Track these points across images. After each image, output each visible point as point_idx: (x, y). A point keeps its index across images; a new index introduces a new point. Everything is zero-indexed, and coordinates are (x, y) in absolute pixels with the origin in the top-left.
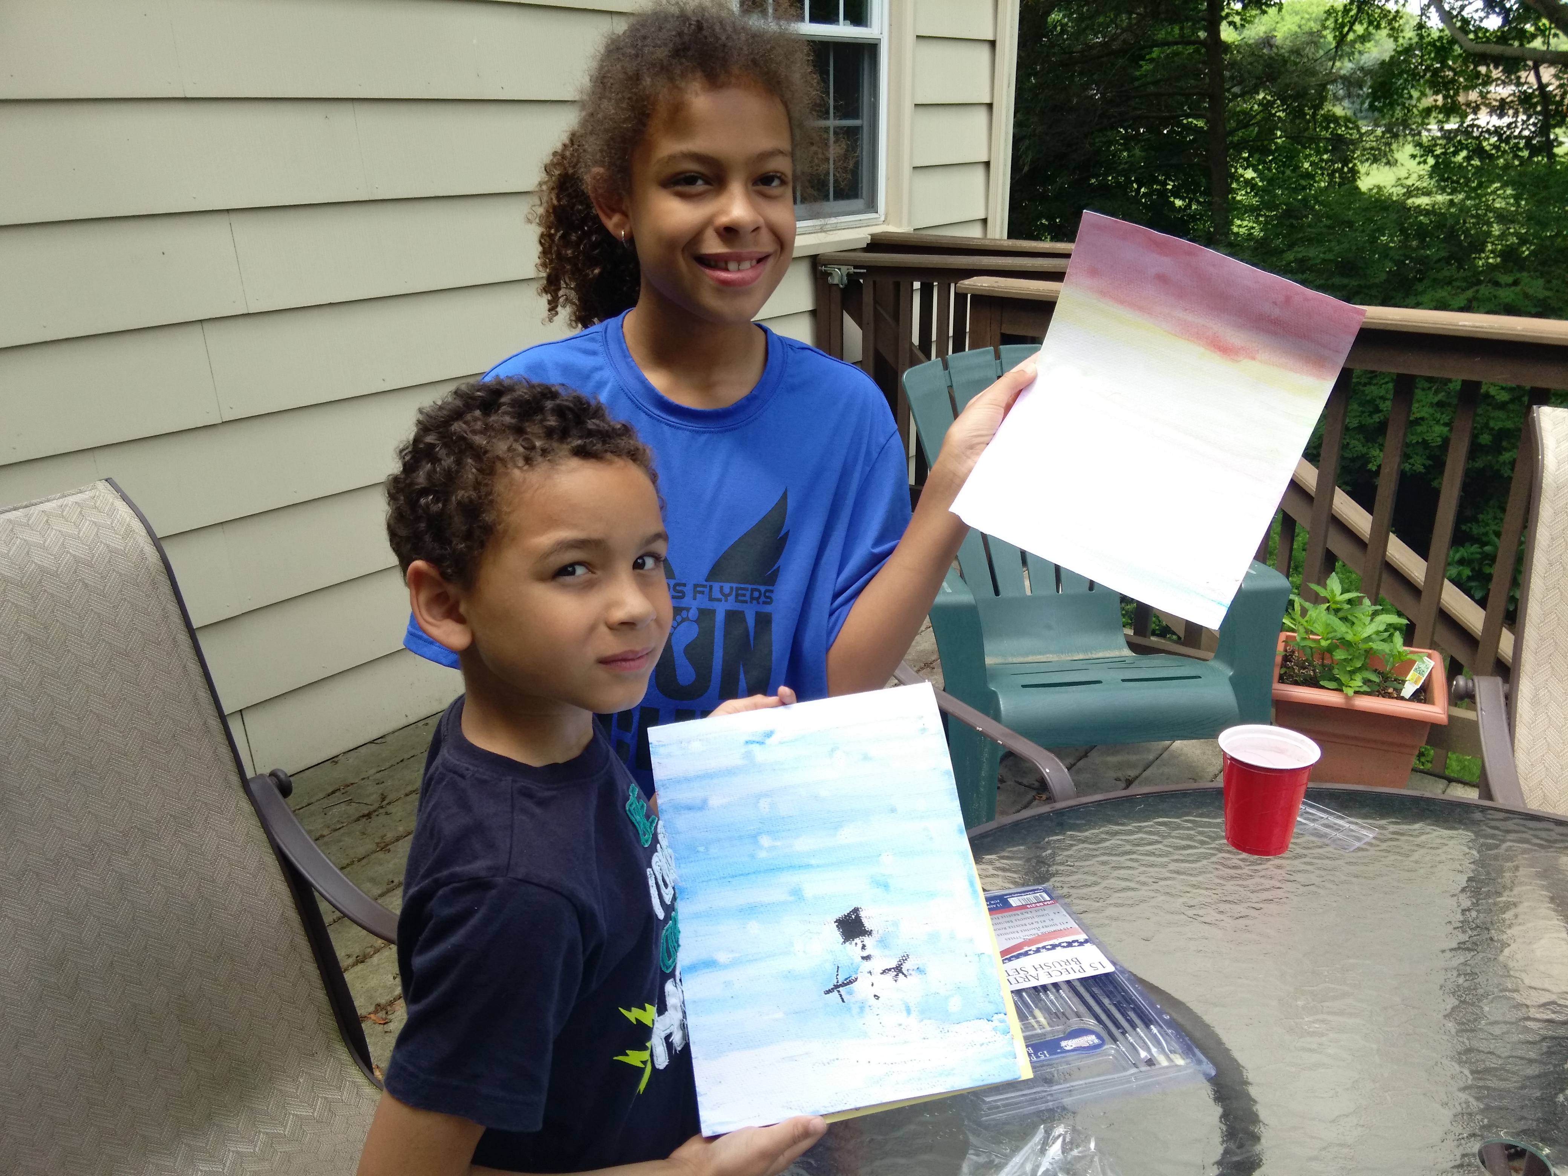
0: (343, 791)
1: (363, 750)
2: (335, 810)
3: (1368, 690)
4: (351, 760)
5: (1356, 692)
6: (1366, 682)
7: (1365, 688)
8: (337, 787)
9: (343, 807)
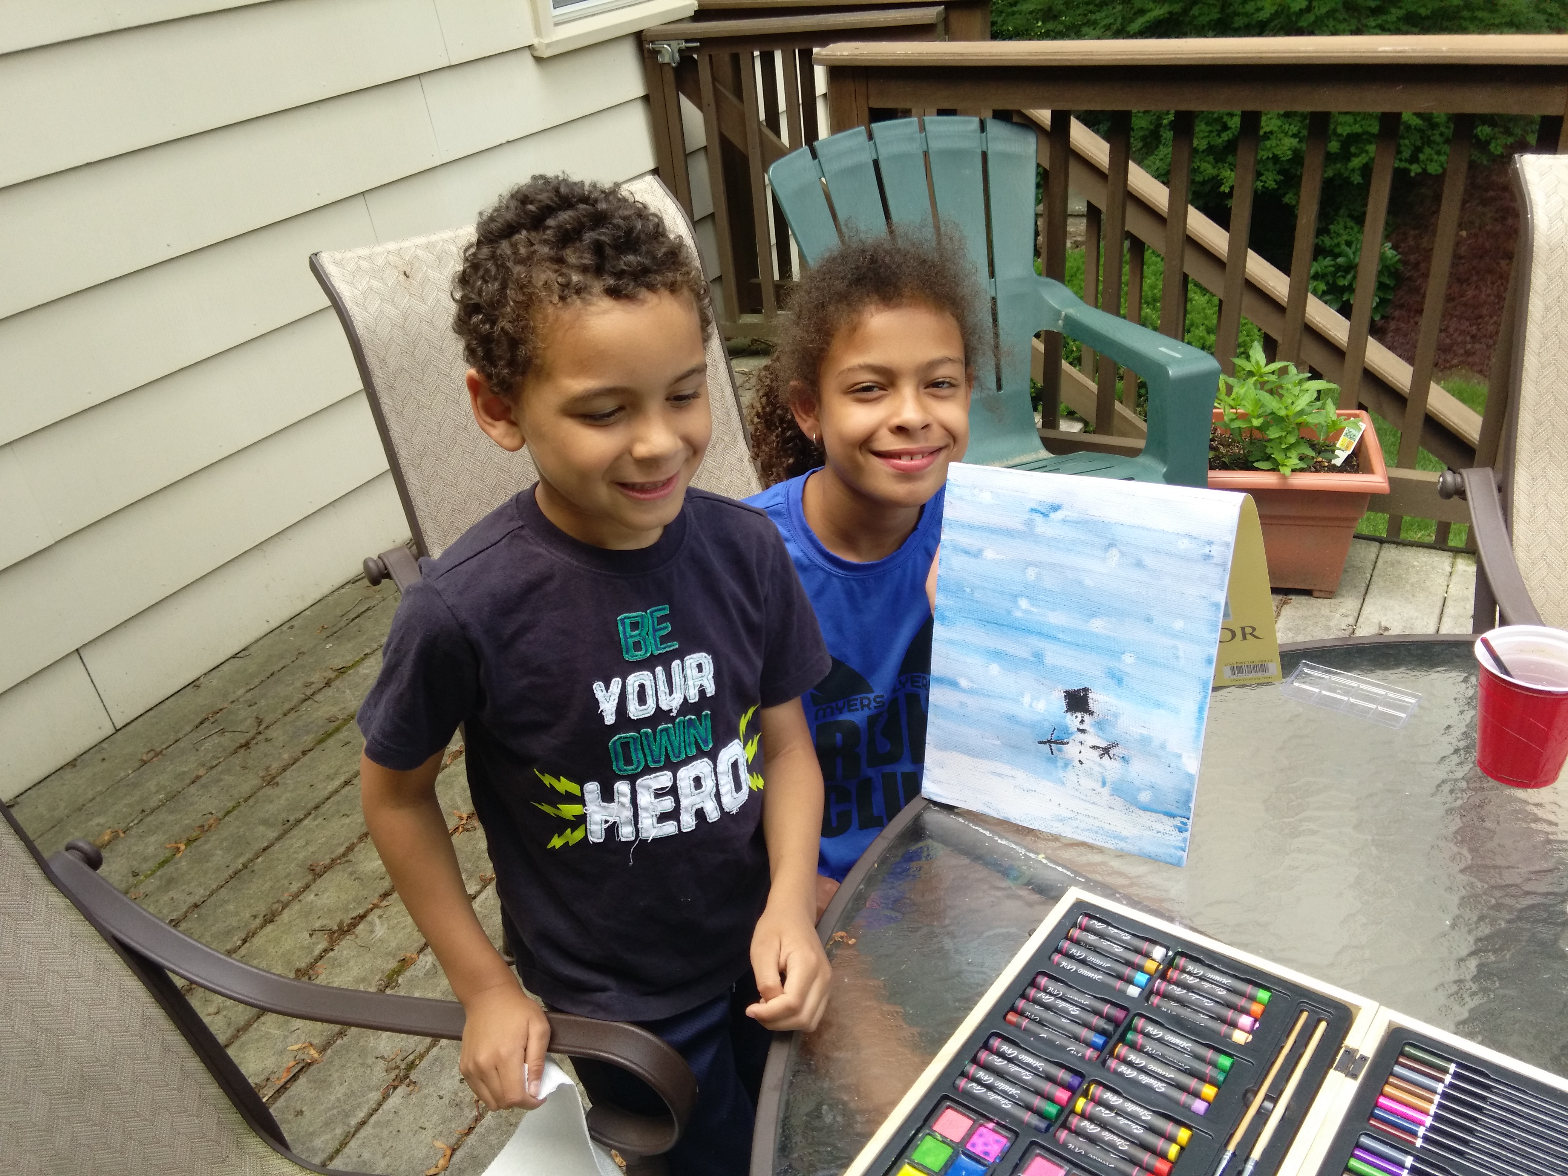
0: (212, 720)
1: (226, 668)
2: (208, 744)
3: (1305, 466)
4: (215, 682)
5: (1293, 471)
6: (1301, 459)
7: (1302, 465)
8: (204, 716)
9: (216, 739)
